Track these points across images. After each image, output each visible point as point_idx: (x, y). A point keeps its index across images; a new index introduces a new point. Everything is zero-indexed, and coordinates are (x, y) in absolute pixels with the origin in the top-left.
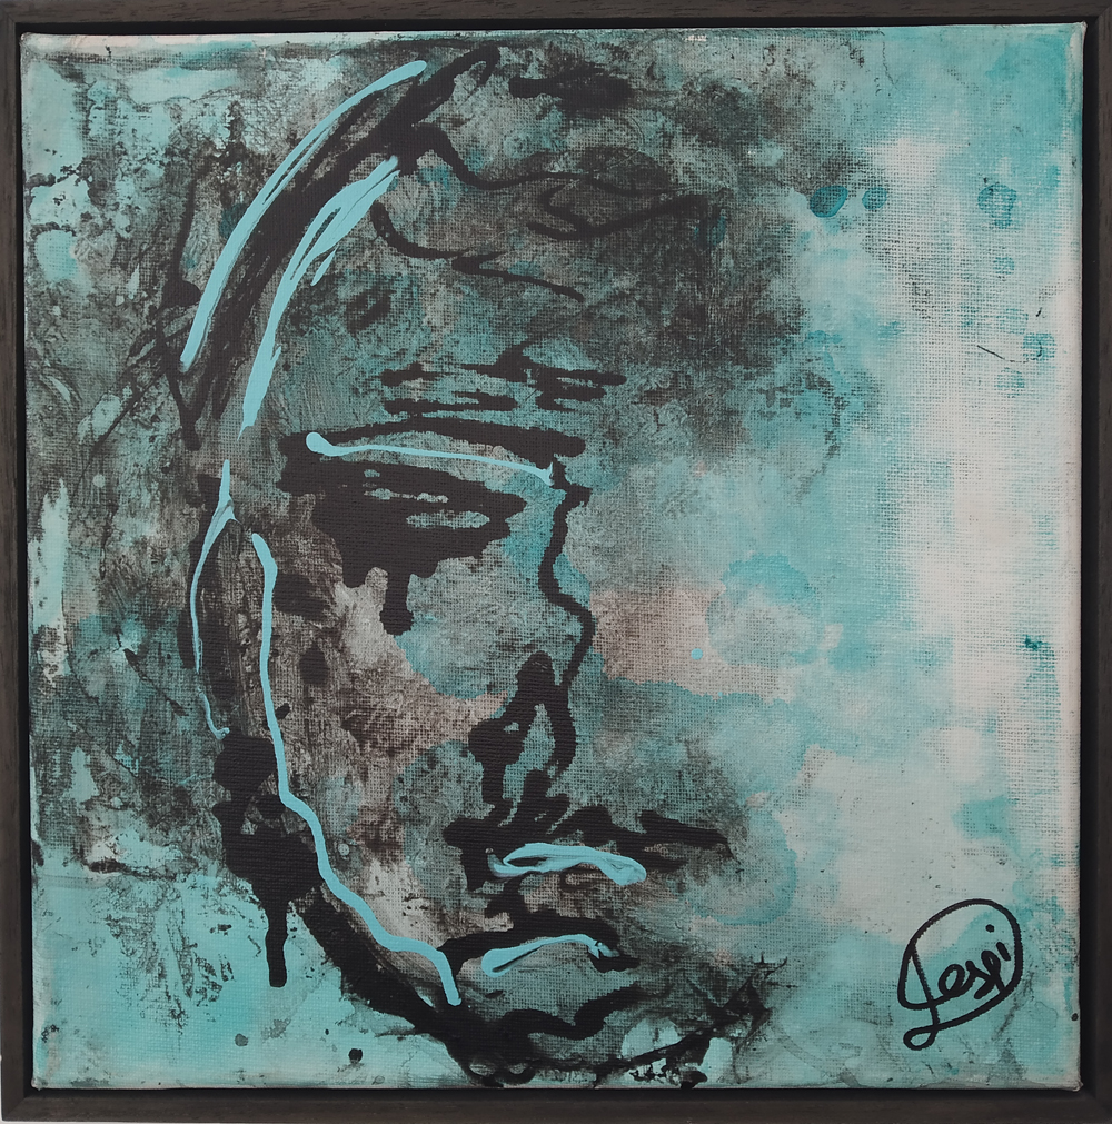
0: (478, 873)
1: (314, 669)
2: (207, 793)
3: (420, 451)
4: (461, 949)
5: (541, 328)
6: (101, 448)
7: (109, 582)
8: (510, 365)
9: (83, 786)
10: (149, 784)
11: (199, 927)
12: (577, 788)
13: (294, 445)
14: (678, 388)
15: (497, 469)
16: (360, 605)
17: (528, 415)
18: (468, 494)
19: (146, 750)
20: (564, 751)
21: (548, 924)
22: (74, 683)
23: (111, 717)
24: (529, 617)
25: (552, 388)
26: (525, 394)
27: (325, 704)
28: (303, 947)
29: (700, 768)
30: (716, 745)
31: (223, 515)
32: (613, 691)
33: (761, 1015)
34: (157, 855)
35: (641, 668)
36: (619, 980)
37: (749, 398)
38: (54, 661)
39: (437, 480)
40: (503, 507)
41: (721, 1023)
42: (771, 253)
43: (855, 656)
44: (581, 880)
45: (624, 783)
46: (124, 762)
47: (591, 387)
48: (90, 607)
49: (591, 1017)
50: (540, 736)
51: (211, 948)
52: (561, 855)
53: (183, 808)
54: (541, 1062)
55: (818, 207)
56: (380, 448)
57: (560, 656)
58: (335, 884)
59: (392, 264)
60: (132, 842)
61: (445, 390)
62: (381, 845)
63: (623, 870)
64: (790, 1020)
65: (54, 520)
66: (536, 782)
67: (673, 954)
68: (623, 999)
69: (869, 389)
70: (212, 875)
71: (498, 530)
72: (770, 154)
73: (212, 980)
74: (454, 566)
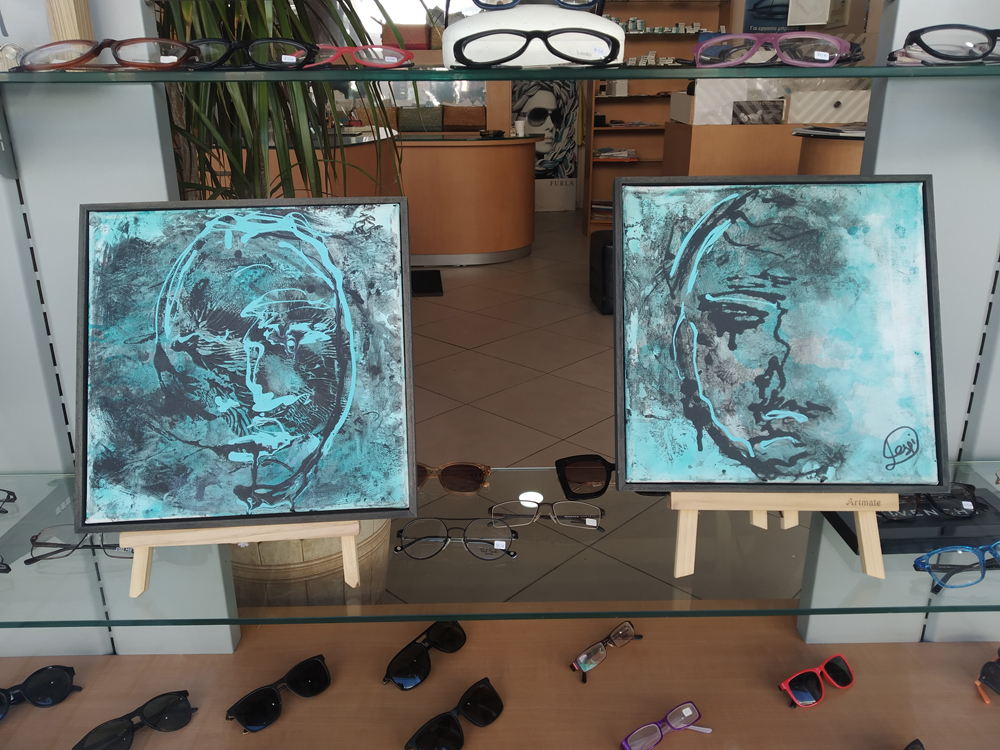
0: (758, 419)
1: (709, 360)
2: (678, 395)
3: (738, 299)
4: (754, 441)
5: (772, 265)
6: (647, 299)
7: (650, 336)
8: (764, 275)
9: (643, 393)
10: (662, 393)
11: (677, 434)
12: (787, 394)
13: (702, 298)
14: (812, 282)
15: (760, 304)
16: (721, 342)
17: (769, 289)
18: (752, 311)
19: (660, 383)
20: (782, 384)
21: (779, 433)
22: (640, 364)
23: (651, 374)
24: (771, 346)
25: (776, 282)
26: (768, 283)
27: (712, 370)
28: (707, 440)
29: (822, 389)
30: (827, 382)
31: (682, 317)
32: (796, 367)
33: (843, 460)
34: (663, 413)
35: (804, 360)
36: (801, 450)
37: (832, 284)
38: (634, 358)
39: (743, 307)
40: (762, 315)
41: (831, 462)
42: (837, 245)
43: (866, 357)
44: (789, 421)
45: (801, 393)
46: (654, 387)
47: (787, 281)
48: (644, 343)
49: (793, 461)
50: (775, 380)
51: (680, 440)
52: (783, 414)
53: (672, 399)
54: (778, 474)
55: (850, 232)
56: (727, 299)
57: (780, 357)
58: (716, 422)
59: (730, 248)
60: (657, 409)
61: (745, 282)
62: (729, 411)
63: (801, 418)
64: (852, 461)
65: (634, 318)
66: (775, 393)
67: (816, 442)
68: (803, 455)
69: (867, 282)
70: (681, 419)
71: (761, 321)
72: (836, 218)
73: (681, 449)
74: (749, 331)
